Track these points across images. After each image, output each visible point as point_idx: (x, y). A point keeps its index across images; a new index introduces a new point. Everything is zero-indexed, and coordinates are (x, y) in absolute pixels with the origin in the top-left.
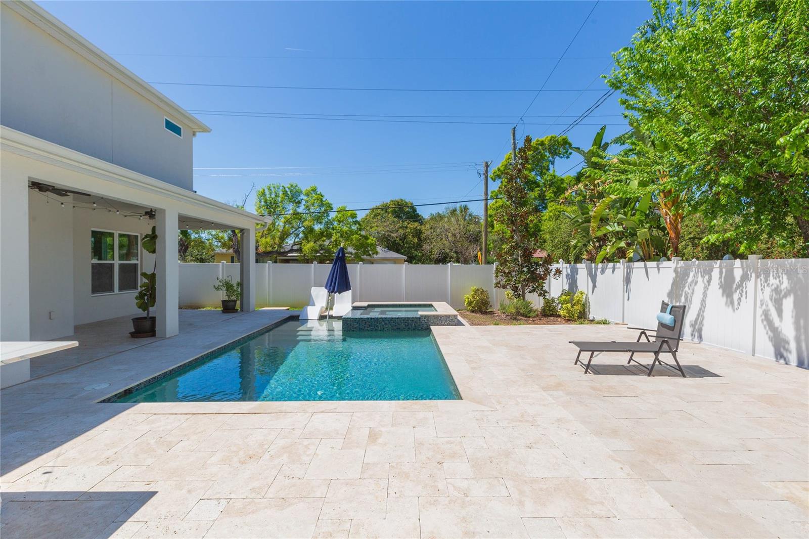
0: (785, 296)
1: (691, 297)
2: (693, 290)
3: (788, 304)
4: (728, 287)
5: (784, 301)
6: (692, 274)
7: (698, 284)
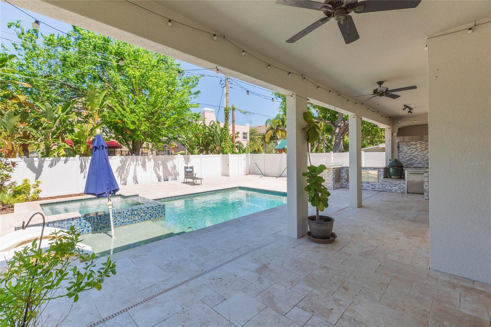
0: (160, 166)
1: (129, 170)
2: (130, 167)
3: (161, 167)
4: (144, 165)
5: (160, 167)
6: (128, 162)
7: (131, 165)
